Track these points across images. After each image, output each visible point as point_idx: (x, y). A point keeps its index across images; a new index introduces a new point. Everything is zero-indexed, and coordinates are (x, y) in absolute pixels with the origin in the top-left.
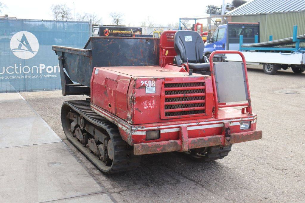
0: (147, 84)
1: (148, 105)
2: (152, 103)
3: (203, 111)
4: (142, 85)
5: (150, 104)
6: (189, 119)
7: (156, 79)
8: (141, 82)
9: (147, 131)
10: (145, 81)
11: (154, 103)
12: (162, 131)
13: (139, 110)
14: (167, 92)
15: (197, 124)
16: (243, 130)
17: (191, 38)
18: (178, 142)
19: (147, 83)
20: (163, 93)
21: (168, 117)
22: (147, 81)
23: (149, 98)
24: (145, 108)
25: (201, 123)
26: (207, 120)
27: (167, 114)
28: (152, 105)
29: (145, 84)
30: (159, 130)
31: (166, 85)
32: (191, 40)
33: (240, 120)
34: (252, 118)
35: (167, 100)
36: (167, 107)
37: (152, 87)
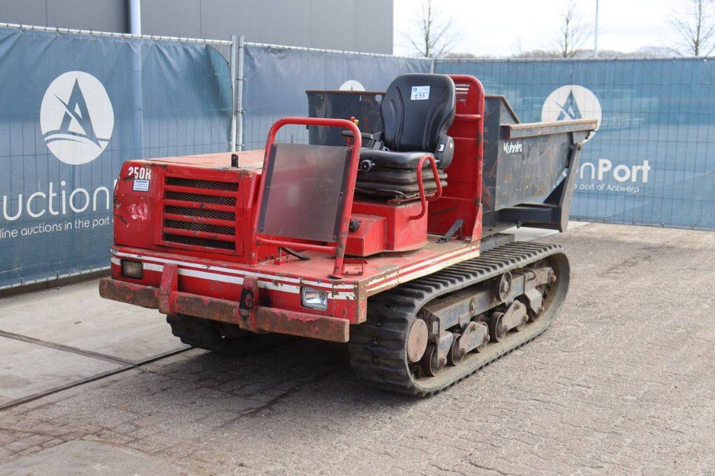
0: (137, 173)
1: (138, 214)
2: (143, 210)
3: (231, 245)
4: (130, 174)
5: (140, 212)
6: (201, 256)
7: (153, 167)
8: (130, 169)
9: (123, 260)
10: (136, 168)
11: (146, 211)
12: (146, 266)
13: (123, 220)
14: (168, 194)
15: (205, 267)
16: (310, 310)
17: (428, 91)
19: (138, 171)
20: (160, 195)
21: (167, 243)
22: (138, 168)
23: (139, 197)
24: (134, 217)
25: (212, 268)
26: (224, 265)
27: (167, 237)
28: (143, 215)
29: (136, 172)
30: (140, 262)
31: (171, 180)
33: (298, 281)
34: (330, 286)
35: (169, 208)
36: (168, 222)
37: (144, 179)
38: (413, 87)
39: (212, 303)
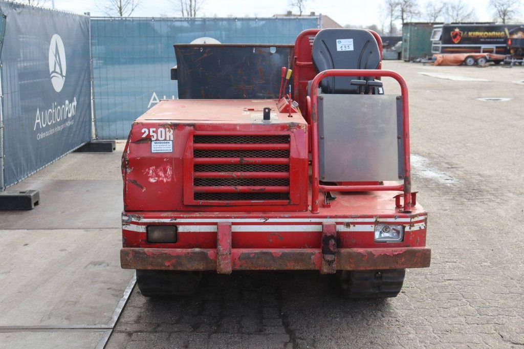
0: (155, 135)
1: (158, 176)
2: (165, 171)
3: (286, 195)
4: (144, 136)
5: (161, 174)
6: (249, 210)
7: (176, 127)
8: (143, 131)
10: (151, 130)
11: (169, 172)
12: (181, 229)
13: (137, 185)
14: (198, 153)
15: (262, 221)
16: (383, 244)
17: (352, 43)
18: (210, 252)
19: (156, 132)
20: (189, 154)
21: (201, 202)
22: (154, 129)
23: (159, 161)
24: (152, 180)
25: (270, 220)
26: (286, 215)
27: (198, 196)
28: (166, 177)
29: (151, 134)
30: (175, 226)
31: (198, 139)
32: (351, 48)
33: (373, 220)
34: (408, 220)
35: (198, 167)
36: (198, 181)
37: (165, 140)
38: (337, 40)
39: (283, 255)
